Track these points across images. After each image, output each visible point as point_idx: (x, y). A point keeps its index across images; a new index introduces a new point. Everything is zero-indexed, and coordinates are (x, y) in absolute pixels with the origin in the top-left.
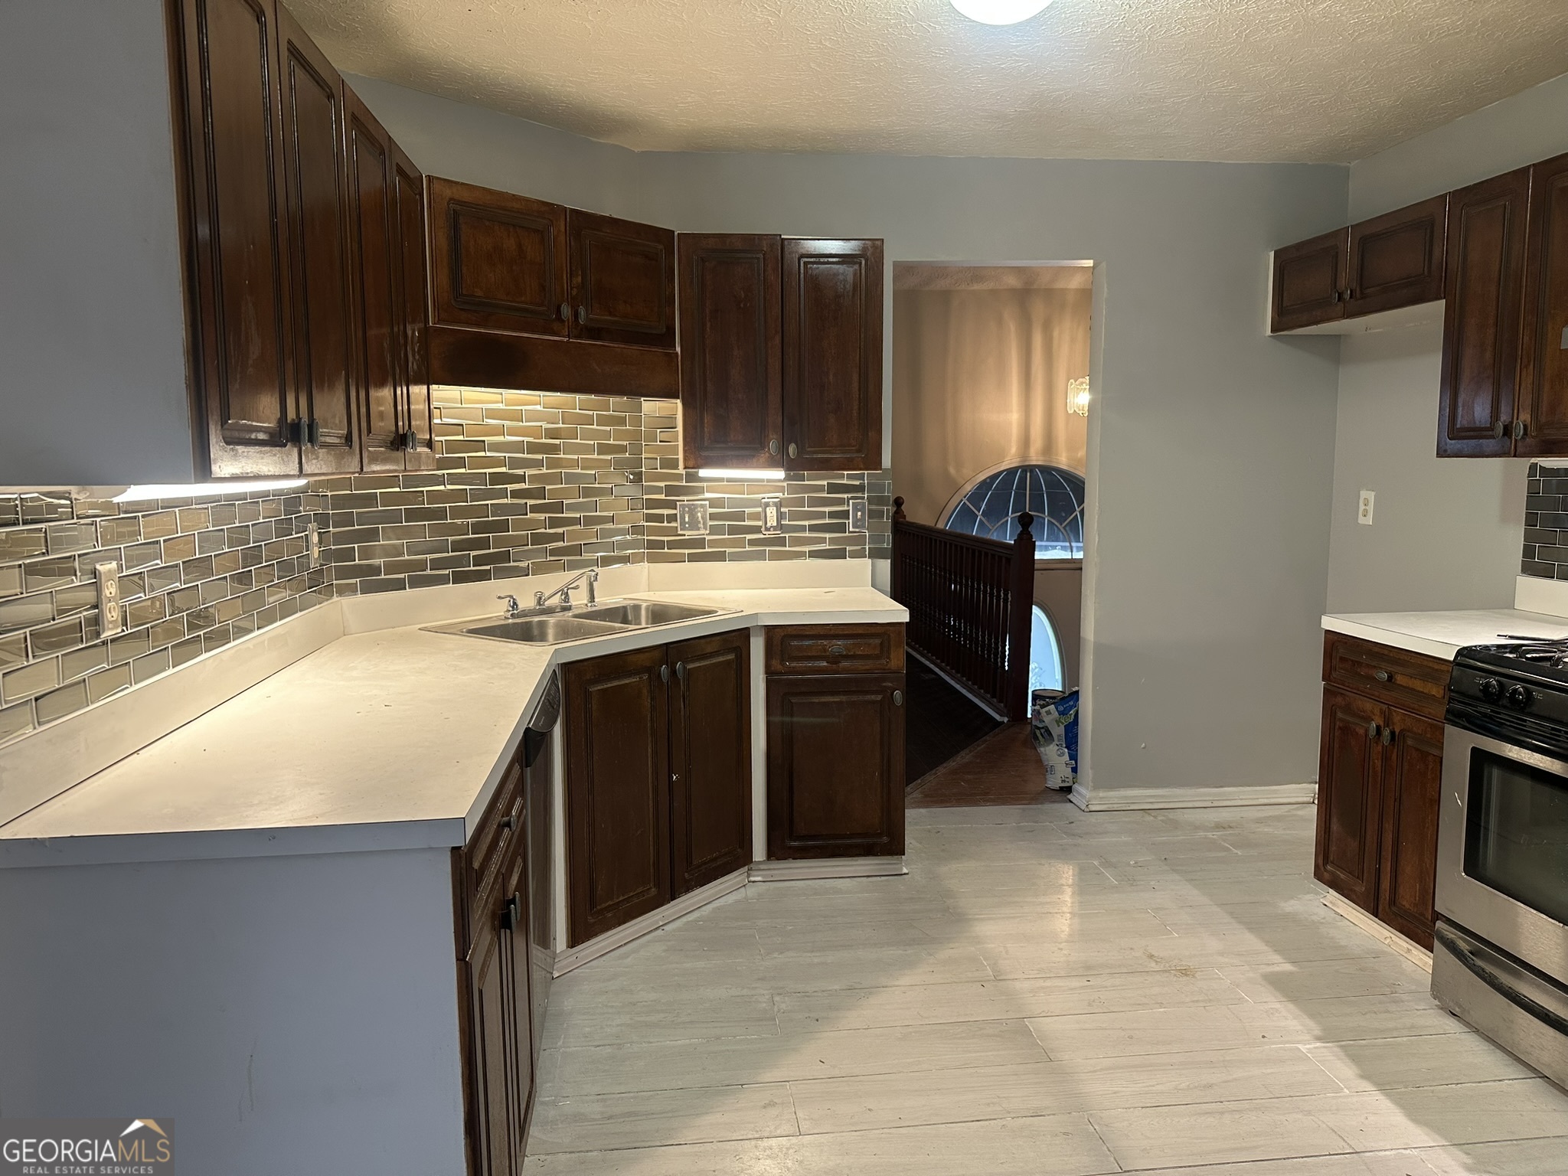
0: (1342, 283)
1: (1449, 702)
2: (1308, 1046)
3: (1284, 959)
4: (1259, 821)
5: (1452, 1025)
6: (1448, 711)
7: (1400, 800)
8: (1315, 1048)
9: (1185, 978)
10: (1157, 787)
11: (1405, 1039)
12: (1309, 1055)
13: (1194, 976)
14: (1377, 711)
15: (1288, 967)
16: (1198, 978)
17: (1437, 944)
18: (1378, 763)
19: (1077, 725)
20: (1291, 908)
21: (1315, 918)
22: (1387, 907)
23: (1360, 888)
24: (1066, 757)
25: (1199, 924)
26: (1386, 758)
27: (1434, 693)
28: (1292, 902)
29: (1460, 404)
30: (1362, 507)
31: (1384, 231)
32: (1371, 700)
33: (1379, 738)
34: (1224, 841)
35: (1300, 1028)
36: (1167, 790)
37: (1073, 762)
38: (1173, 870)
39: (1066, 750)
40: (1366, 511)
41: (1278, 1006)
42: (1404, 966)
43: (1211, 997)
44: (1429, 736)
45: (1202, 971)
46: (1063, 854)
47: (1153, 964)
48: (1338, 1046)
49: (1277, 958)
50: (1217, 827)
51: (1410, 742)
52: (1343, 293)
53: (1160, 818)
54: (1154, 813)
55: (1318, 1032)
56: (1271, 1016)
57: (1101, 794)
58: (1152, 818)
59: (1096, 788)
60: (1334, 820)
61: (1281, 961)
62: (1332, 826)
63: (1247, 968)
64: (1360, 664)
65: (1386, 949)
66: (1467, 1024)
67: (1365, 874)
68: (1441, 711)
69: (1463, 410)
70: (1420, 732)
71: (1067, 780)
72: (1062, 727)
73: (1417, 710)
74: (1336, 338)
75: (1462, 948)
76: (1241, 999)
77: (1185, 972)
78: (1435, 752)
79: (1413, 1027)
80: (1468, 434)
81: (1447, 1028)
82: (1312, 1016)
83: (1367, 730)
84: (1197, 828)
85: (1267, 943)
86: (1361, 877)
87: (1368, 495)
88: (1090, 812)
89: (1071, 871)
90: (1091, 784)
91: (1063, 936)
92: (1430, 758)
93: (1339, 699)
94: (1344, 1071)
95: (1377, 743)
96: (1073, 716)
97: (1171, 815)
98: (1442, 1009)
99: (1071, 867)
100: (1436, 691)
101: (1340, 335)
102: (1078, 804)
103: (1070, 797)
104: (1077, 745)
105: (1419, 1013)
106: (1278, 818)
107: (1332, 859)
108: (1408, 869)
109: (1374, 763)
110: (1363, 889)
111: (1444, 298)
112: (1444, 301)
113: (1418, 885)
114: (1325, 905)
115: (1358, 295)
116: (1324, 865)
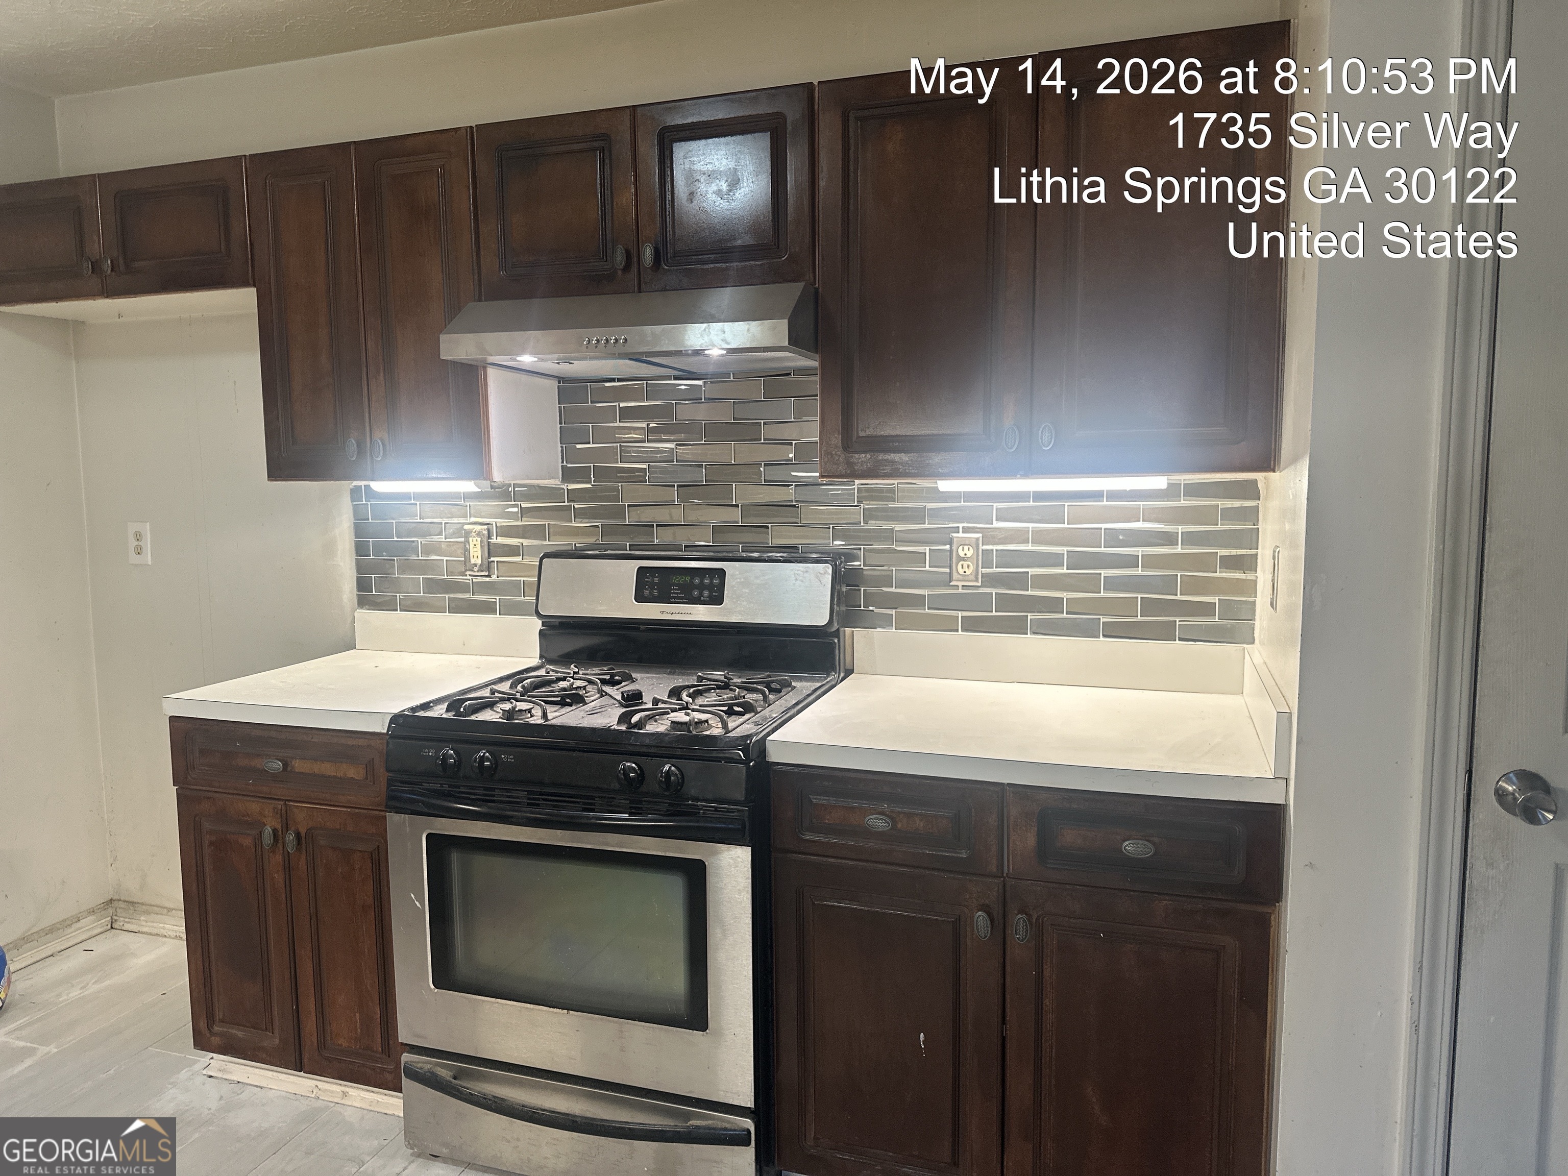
0: (95, 248)
1: (390, 785)
14: (270, 813)
17: (406, 1080)
18: (279, 877)
20: (172, 1105)
21: (210, 1104)
22: (314, 1054)
23: (270, 1042)
26: (289, 868)
27: (360, 777)
28: (167, 1096)
30: (132, 543)
32: (256, 799)
33: (278, 845)
40: (139, 546)
42: (348, 1119)
44: (361, 830)
51: (322, 841)
52: (98, 262)
60: (217, 965)
64: (233, 754)
65: (315, 1106)
66: (456, 1162)
67: (277, 1023)
68: (375, 798)
70: (338, 827)
73: (333, 801)
74: (64, 324)
75: (441, 1076)
83: (257, 839)
86: (269, 1028)
87: (140, 528)
93: (206, 807)
95: (275, 852)
98: (418, 1156)
100: (364, 774)
101: (70, 321)
107: (221, 1016)
108: (341, 998)
109: (272, 878)
110: (277, 1041)
111: (254, 286)
112: (253, 291)
113: (358, 1014)
114: (211, 1077)
115: (122, 268)
116: (209, 1028)
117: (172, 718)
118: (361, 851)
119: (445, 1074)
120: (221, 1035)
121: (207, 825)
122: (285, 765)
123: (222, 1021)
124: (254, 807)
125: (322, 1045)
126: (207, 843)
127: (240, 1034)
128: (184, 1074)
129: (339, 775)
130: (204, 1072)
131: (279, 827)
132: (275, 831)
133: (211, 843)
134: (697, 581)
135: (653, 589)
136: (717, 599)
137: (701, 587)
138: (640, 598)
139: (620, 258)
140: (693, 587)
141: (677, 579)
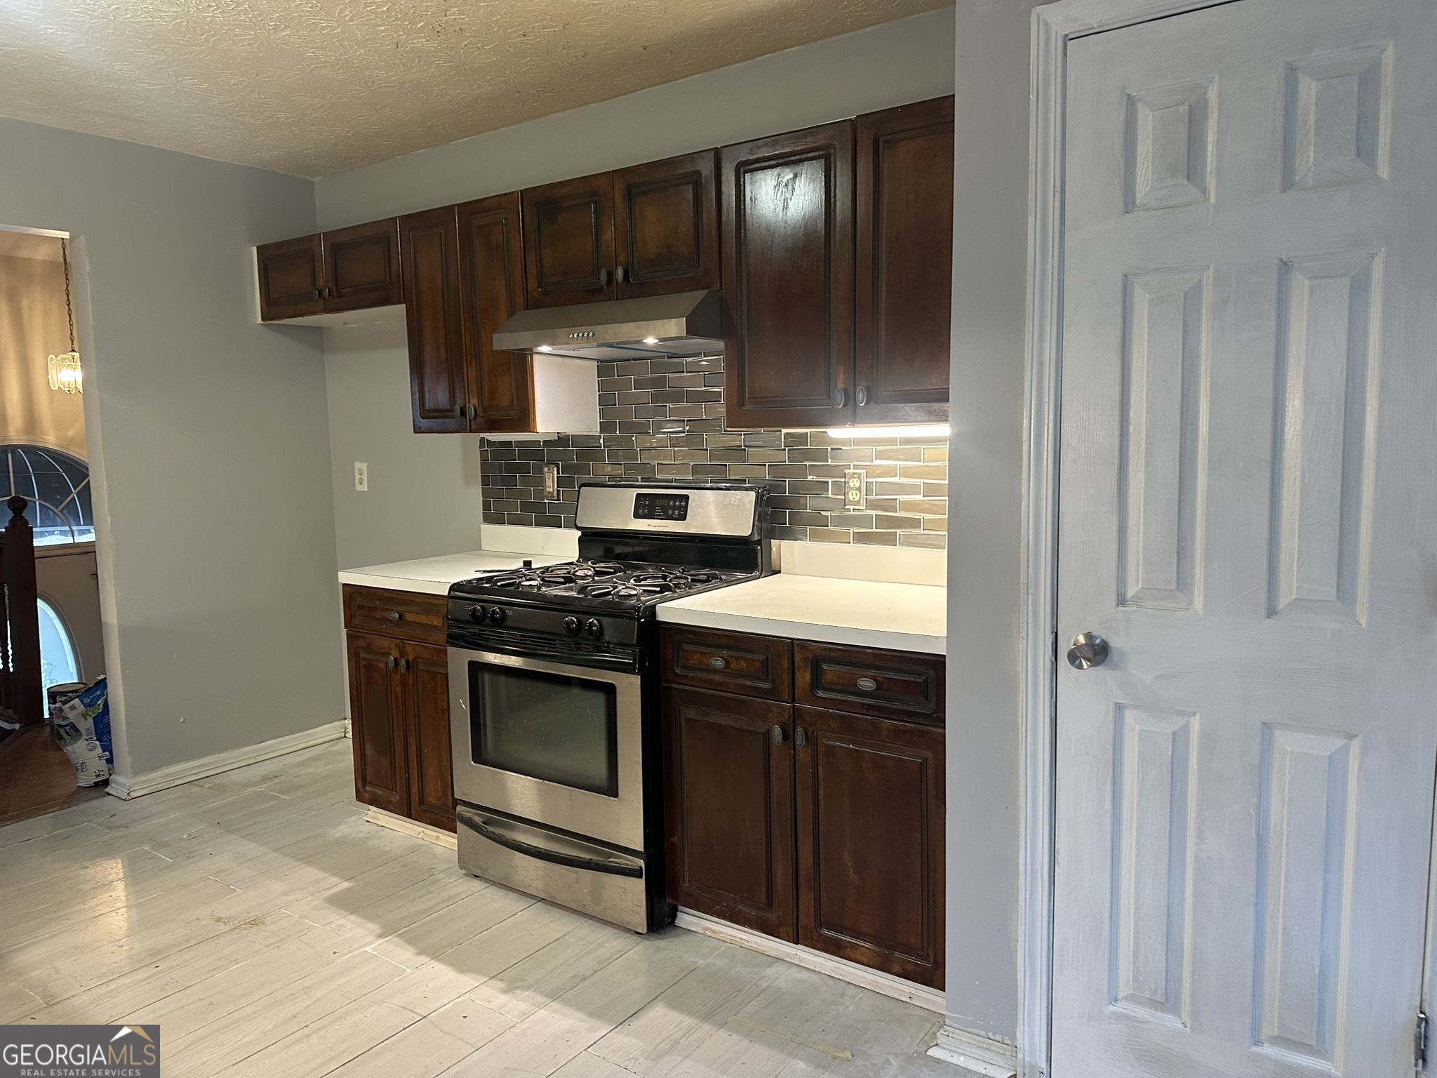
0: (321, 282)
1: (448, 628)
2: (373, 946)
3: (342, 879)
4: (301, 764)
5: (477, 885)
6: (449, 636)
7: (419, 717)
8: (378, 945)
9: (255, 928)
10: (200, 757)
11: (445, 910)
12: (375, 953)
13: (263, 923)
14: (393, 647)
15: (346, 885)
16: (268, 923)
17: (459, 824)
18: (398, 689)
19: (108, 714)
20: (340, 833)
21: (361, 835)
22: (418, 807)
23: (395, 798)
24: (99, 750)
25: (261, 873)
26: (404, 684)
27: (435, 624)
28: (340, 828)
29: (426, 390)
30: (357, 476)
31: (350, 242)
32: (388, 638)
33: (397, 668)
34: (272, 790)
35: (364, 932)
36: (211, 757)
37: (107, 753)
38: (228, 831)
39: (98, 743)
40: (361, 479)
41: (342, 921)
42: (436, 852)
43: (282, 937)
44: (435, 658)
45: (270, 915)
46: (107, 851)
47: (222, 926)
48: (396, 936)
49: (335, 880)
50: (264, 780)
51: (421, 667)
52: (322, 290)
53: (207, 786)
54: (201, 782)
55: (378, 931)
56: (338, 932)
57: (143, 778)
58: (199, 788)
59: (136, 772)
60: (368, 746)
61: (339, 881)
62: (366, 752)
63: (310, 898)
64: (375, 609)
65: (420, 843)
66: (486, 880)
67: (398, 786)
68: (442, 637)
69: (429, 395)
70: (429, 657)
71: (101, 773)
72: (90, 720)
73: (425, 640)
74: (318, 330)
75: (478, 822)
76: (310, 928)
77: (254, 923)
78: (442, 671)
79: (450, 898)
80: (435, 414)
81: (473, 889)
82: (372, 919)
83: (387, 664)
84: (245, 785)
85: (324, 870)
86: (394, 789)
87: (361, 466)
88: (132, 799)
89: (120, 864)
90: (131, 770)
91: (122, 932)
92: (438, 677)
93: (361, 642)
94: (403, 954)
95: (396, 673)
96: (101, 706)
97: (217, 780)
98: (467, 875)
99: (120, 860)
100: (437, 622)
101: (322, 328)
102: (118, 795)
103: (108, 790)
104: (110, 735)
105: (452, 885)
106: (318, 758)
107: (369, 780)
108: (431, 771)
109: (395, 690)
110: (398, 798)
111: (404, 303)
112: (404, 306)
113: (439, 782)
114: (368, 821)
115: (335, 294)
116: (364, 787)
117: (344, 585)
118: (441, 673)
119: (478, 820)
120: (370, 792)
121: (363, 655)
122: (401, 616)
123: (370, 783)
124: (385, 643)
125: (422, 801)
126: (362, 666)
127: (379, 792)
128: (354, 818)
129: (429, 623)
130: (364, 818)
131: (398, 656)
132: (396, 659)
133: (364, 666)
134: (671, 503)
135: (644, 508)
136: (683, 517)
137: (674, 508)
138: (637, 515)
139: (603, 277)
140: (668, 507)
141: (658, 502)
